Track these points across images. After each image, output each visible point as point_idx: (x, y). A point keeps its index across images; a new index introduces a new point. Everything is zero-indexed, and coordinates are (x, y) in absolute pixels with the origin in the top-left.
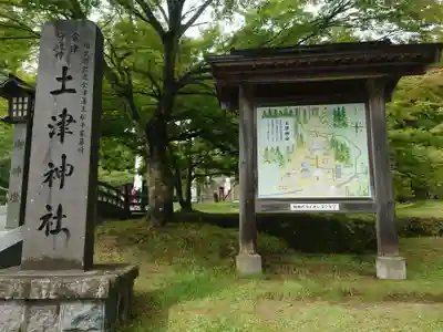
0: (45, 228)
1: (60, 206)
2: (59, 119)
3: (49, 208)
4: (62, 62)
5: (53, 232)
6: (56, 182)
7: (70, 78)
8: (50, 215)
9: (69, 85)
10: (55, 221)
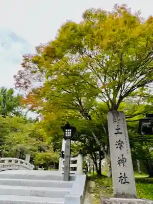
0: (121, 182)
1: (125, 174)
2: (119, 143)
3: (121, 174)
4: (116, 124)
5: (124, 183)
6: (122, 164)
7: (119, 129)
8: (122, 177)
9: (120, 131)
10: (124, 179)
